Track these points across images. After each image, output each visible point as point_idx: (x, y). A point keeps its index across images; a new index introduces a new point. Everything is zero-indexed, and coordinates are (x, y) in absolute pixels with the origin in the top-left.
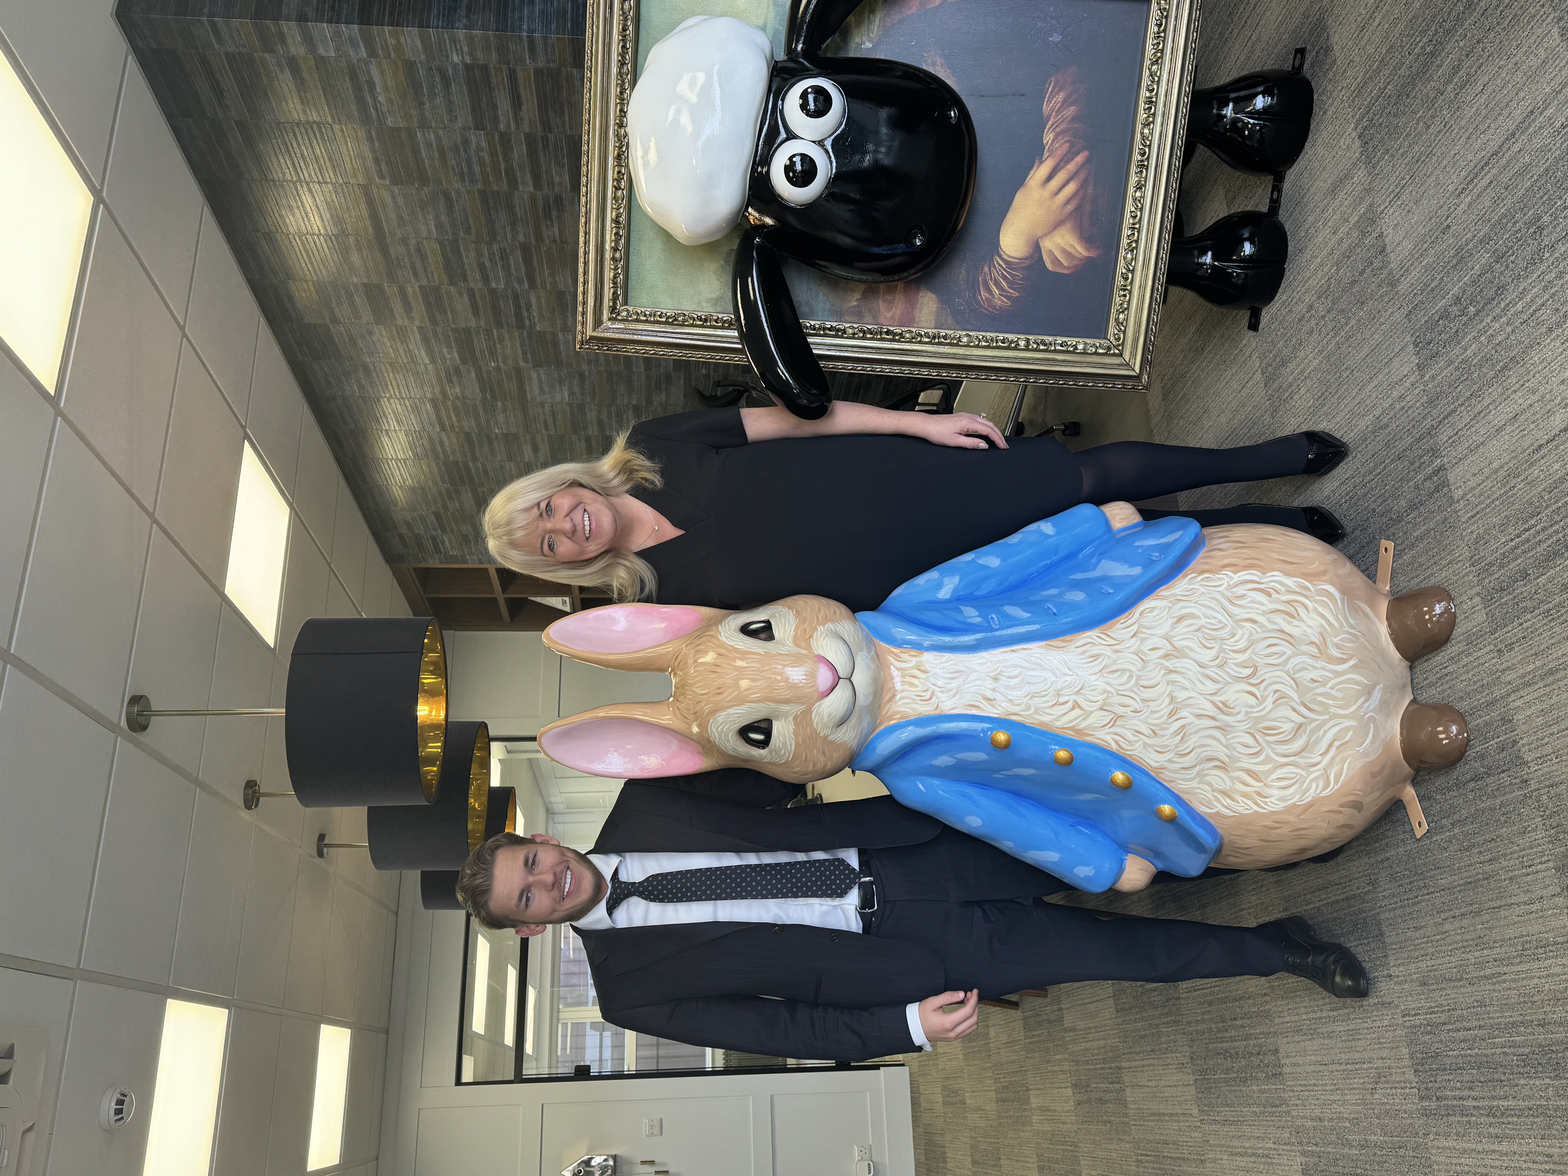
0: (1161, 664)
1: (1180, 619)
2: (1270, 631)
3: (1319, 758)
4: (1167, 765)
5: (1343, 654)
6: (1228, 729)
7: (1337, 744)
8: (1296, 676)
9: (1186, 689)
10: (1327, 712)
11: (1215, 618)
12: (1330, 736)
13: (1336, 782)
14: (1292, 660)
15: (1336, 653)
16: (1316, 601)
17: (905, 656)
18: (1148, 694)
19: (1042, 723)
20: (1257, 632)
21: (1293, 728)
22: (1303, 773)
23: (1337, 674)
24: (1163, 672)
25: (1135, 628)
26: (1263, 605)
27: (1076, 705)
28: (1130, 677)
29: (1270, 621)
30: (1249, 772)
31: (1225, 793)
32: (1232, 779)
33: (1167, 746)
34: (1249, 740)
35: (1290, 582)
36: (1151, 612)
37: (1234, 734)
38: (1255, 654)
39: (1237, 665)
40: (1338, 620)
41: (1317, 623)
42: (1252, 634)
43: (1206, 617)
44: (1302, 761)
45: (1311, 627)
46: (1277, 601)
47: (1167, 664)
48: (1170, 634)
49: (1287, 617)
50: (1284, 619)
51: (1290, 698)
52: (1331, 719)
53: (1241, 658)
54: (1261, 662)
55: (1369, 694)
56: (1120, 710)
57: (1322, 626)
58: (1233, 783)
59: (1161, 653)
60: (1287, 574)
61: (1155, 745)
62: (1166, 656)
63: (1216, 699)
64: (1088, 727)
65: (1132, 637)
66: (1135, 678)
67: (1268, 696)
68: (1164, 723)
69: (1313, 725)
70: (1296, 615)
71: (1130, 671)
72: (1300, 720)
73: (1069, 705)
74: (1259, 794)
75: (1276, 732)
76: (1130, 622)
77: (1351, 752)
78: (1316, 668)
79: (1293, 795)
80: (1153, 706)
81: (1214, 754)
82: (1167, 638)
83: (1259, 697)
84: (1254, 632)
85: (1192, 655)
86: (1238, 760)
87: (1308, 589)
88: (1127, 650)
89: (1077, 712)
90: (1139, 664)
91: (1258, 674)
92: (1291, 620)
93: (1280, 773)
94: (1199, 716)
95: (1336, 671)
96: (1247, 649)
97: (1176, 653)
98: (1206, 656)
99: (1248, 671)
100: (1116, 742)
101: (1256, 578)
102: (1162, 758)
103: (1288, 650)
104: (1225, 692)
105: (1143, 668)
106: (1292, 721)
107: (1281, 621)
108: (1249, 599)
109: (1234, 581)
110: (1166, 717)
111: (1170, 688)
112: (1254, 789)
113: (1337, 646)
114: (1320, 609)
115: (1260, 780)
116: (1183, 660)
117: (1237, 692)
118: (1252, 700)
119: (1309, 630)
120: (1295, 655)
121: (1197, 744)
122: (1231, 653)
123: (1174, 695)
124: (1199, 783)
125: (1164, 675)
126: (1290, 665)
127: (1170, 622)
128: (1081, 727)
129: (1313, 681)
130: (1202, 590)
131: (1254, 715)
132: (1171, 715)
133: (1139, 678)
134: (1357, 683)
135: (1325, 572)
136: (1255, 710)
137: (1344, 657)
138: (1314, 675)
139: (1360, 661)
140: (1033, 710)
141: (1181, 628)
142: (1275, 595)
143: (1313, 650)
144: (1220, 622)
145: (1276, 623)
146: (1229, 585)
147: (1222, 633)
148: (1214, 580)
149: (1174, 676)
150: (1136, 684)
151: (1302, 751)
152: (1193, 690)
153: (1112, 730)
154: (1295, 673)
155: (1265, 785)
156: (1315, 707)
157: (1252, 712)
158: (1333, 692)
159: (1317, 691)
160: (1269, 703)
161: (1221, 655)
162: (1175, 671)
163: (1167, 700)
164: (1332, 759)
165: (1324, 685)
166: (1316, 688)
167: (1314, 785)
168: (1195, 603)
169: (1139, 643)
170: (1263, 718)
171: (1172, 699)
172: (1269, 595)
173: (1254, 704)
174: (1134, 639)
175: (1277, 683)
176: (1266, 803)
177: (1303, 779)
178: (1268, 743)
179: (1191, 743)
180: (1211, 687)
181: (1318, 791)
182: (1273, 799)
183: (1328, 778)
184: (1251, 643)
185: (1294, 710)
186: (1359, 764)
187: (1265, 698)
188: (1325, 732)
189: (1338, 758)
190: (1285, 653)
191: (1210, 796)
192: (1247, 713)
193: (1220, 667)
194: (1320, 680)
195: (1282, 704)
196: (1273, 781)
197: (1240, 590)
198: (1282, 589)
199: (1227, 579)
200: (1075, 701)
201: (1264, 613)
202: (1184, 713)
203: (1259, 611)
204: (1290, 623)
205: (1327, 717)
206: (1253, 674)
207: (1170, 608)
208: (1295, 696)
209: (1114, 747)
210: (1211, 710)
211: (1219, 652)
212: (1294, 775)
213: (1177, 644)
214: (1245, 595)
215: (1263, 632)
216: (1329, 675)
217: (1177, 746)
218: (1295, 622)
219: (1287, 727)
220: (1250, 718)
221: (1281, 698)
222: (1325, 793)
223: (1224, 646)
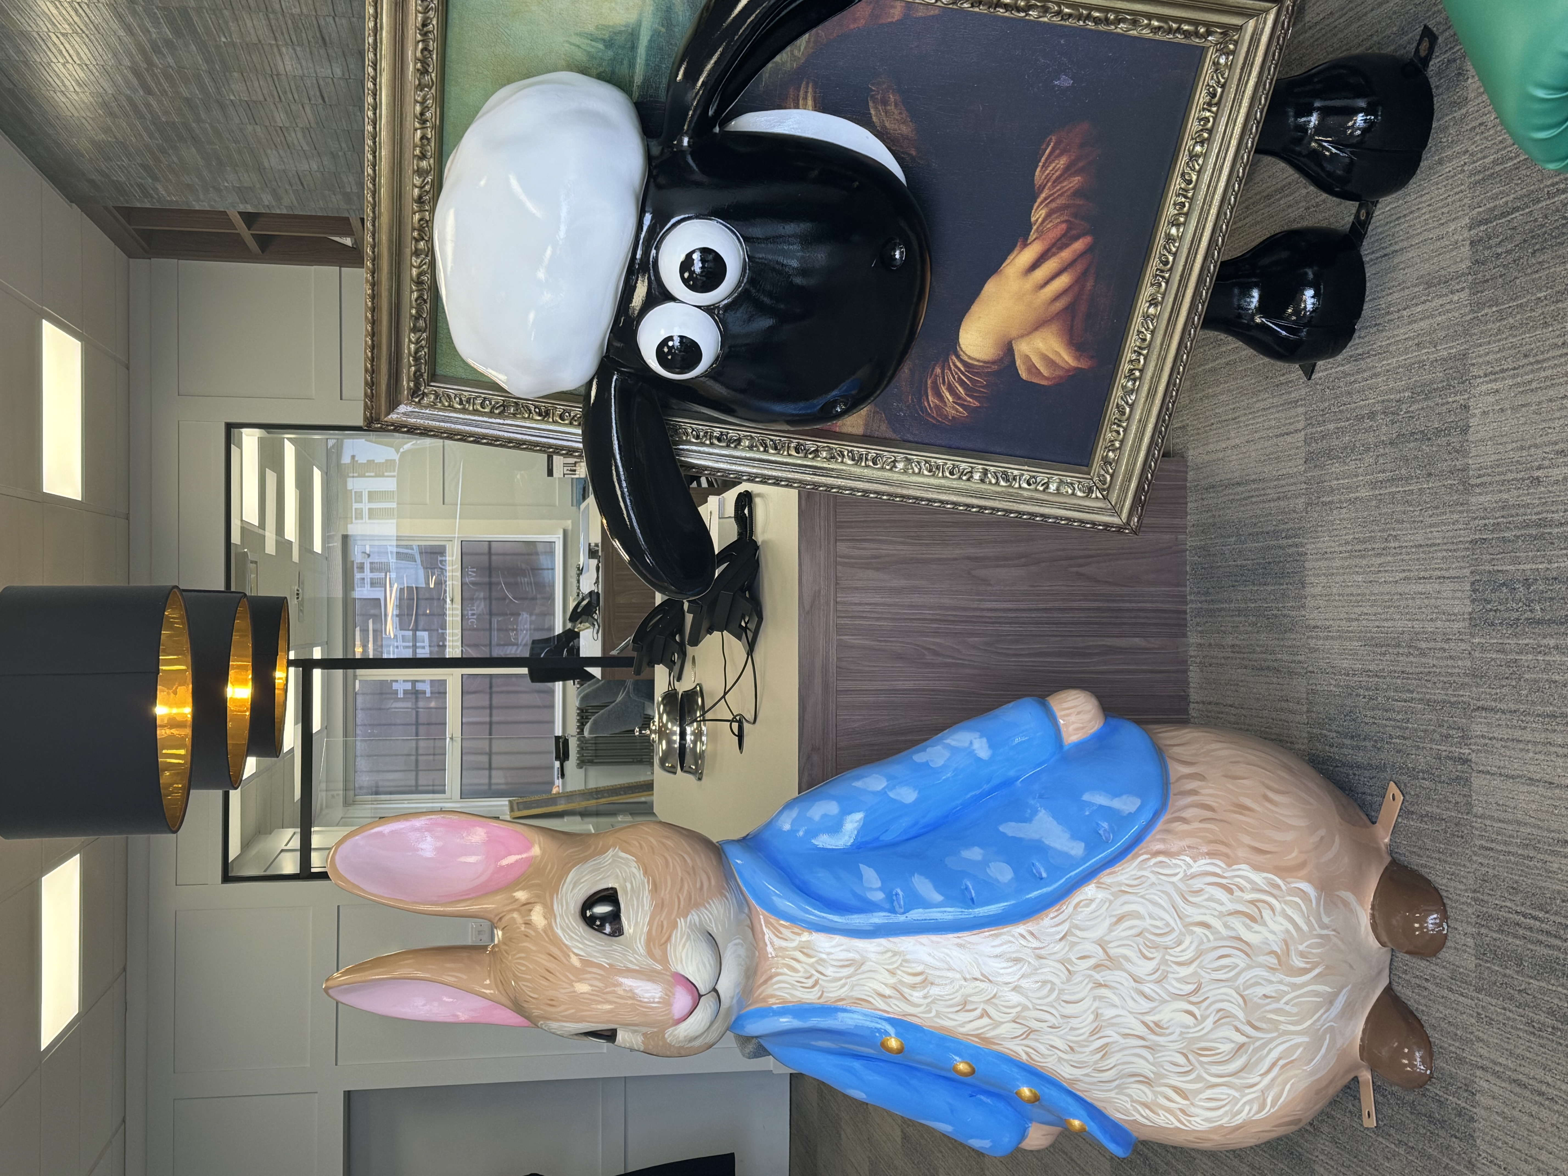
0: (1090, 976)
1: (1120, 919)
2: (1223, 939)
3: (1258, 1079)
4: (1082, 1078)
5: (1307, 963)
6: (1158, 1048)
7: (1281, 1063)
8: (1246, 993)
9: (1115, 1006)
10: (1277, 1030)
11: (1162, 919)
12: (1274, 1055)
13: (1272, 1106)
14: (1243, 975)
15: (1298, 962)
16: (1286, 903)
17: (786, 933)
18: (1069, 1010)
19: (943, 1028)
20: (1209, 940)
21: (1233, 1049)
22: (1237, 1094)
23: (1295, 987)
24: (1091, 985)
25: (1065, 927)
26: (1222, 904)
27: (985, 1014)
28: (1052, 990)
29: (1226, 926)
30: (1177, 1090)
31: (1145, 1105)
32: (1155, 1093)
33: (1086, 1062)
34: (1181, 1060)
35: (1258, 878)
36: (1087, 906)
37: (1163, 1054)
38: (1202, 968)
39: (1178, 980)
40: (1308, 922)
41: (1282, 928)
42: (1202, 943)
43: (1152, 917)
44: (1237, 1082)
45: (1275, 933)
46: (1240, 901)
47: (1097, 976)
48: (1106, 938)
49: (1248, 921)
50: (1244, 924)
51: (1235, 1017)
52: (1280, 1036)
53: (1184, 972)
54: (1206, 977)
55: (1331, 1003)
56: (1035, 1025)
57: (1287, 931)
58: (1156, 1097)
59: (1091, 962)
60: (1257, 868)
61: (1071, 1060)
62: (1097, 967)
63: (1148, 1019)
64: (997, 1037)
65: (1061, 940)
66: (1056, 992)
67: (1209, 1016)
68: (1084, 1041)
69: (1258, 1044)
70: (1258, 918)
71: (1053, 983)
72: (1242, 1039)
73: (978, 1012)
74: (1183, 1111)
75: (1213, 1052)
76: (1062, 917)
77: (1297, 1072)
78: (1271, 982)
79: (1221, 1117)
80: (1074, 1022)
81: (1139, 1071)
82: (1102, 944)
83: (1199, 1017)
84: (1205, 940)
85: (1127, 966)
86: (1165, 1076)
87: (1278, 887)
88: (1053, 957)
89: (985, 1021)
90: (1064, 975)
91: (1200, 992)
92: (1253, 924)
93: (1209, 1093)
94: (1126, 1035)
95: (1295, 984)
96: (1192, 962)
97: (1110, 962)
98: (1144, 968)
99: (1190, 988)
100: (1027, 1054)
101: (1218, 871)
102: (1077, 1073)
103: (1240, 960)
104: (1160, 1012)
105: (1068, 980)
106: (1233, 1042)
107: (1239, 926)
108: (1206, 896)
109: (1193, 870)
110: (1087, 1034)
111: (1096, 1004)
112: (1180, 1106)
113: (1302, 955)
114: (1289, 911)
115: (1186, 1098)
116: (1116, 973)
117: (1173, 1011)
118: (1190, 1020)
119: (1271, 937)
120: (1249, 967)
121: (1119, 1062)
122: (1173, 965)
123: (1100, 1011)
124: (1117, 1094)
125: (1092, 989)
126: (1241, 981)
127: (1108, 922)
128: (988, 1036)
129: (1265, 996)
130: (1153, 878)
131: (1190, 1035)
132: (1092, 1033)
133: (1061, 991)
134: (1317, 994)
135: (1303, 865)
136: (1191, 1030)
137: (1308, 966)
138: (1269, 990)
139: (1327, 967)
140: (933, 1013)
141: (1121, 931)
142: (1238, 893)
143: (1273, 961)
144: (1167, 924)
145: (1233, 929)
146: (1186, 875)
147: (1168, 940)
148: (1169, 866)
149: (1103, 991)
150: (1058, 998)
151: (1240, 1071)
152: (1123, 1008)
153: (1024, 1042)
154: (1245, 989)
155: (1192, 1104)
156: (1264, 1026)
157: (1188, 1033)
158: (1287, 1008)
159: (1268, 1008)
160: (1209, 1023)
161: (1162, 968)
162: (1106, 986)
163: (1092, 1017)
164: (1273, 1080)
165: (1277, 999)
166: (1268, 1004)
167: (1247, 1108)
168: (1142, 897)
169: (1067, 948)
170: (1200, 1039)
171: (1097, 1016)
172: (1230, 891)
173: (1192, 1025)
174: (1063, 943)
175: (1223, 1001)
176: (1189, 1121)
177: (1236, 1100)
178: (1202, 1063)
179: (1112, 1061)
180: (1145, 1005)
181: (1251, 1115)
182: (1198, 1119)
183: (1265, 1100)
184: (1200, 954)
185: (1237, 1030)
186: (1303, 1085)
187: (1205, 1018)
188: (1270, 1050)
189: (1280, 1079)
190: (1237, 966)
191: (1129, 1106)
192: (1182, 1033)
193: (1158, 982)
194: (1274, 995)
195: (1222, 1025)
196: (1201, 1100)
197: (1197, 884)
198: (1248, 886)
199: (1184, 867)
200: (984, 1009)
201: (1221, 915)
202: (1109, 1032)
203: (1216, 913)
204: (1249, 928)
205: (1275, 1034)
206: (1196, 991)
207: (1111, 902)
208: (1241, 1015)
209: (1024, 1057)
210: (1141, 1030)
211: (1159, 964)
212: (1225, 1097)
213: (1112, 952)
214: (1202, 890)
215: (1215, 940)
216: (1285, 988)
217: (1096, 1062)
218: (1256, 927)
219: (1226, 1047)
220: (1184, 1038)
221: (1224, 1016)
222: (1257, 1117)
223: (1167, 957)
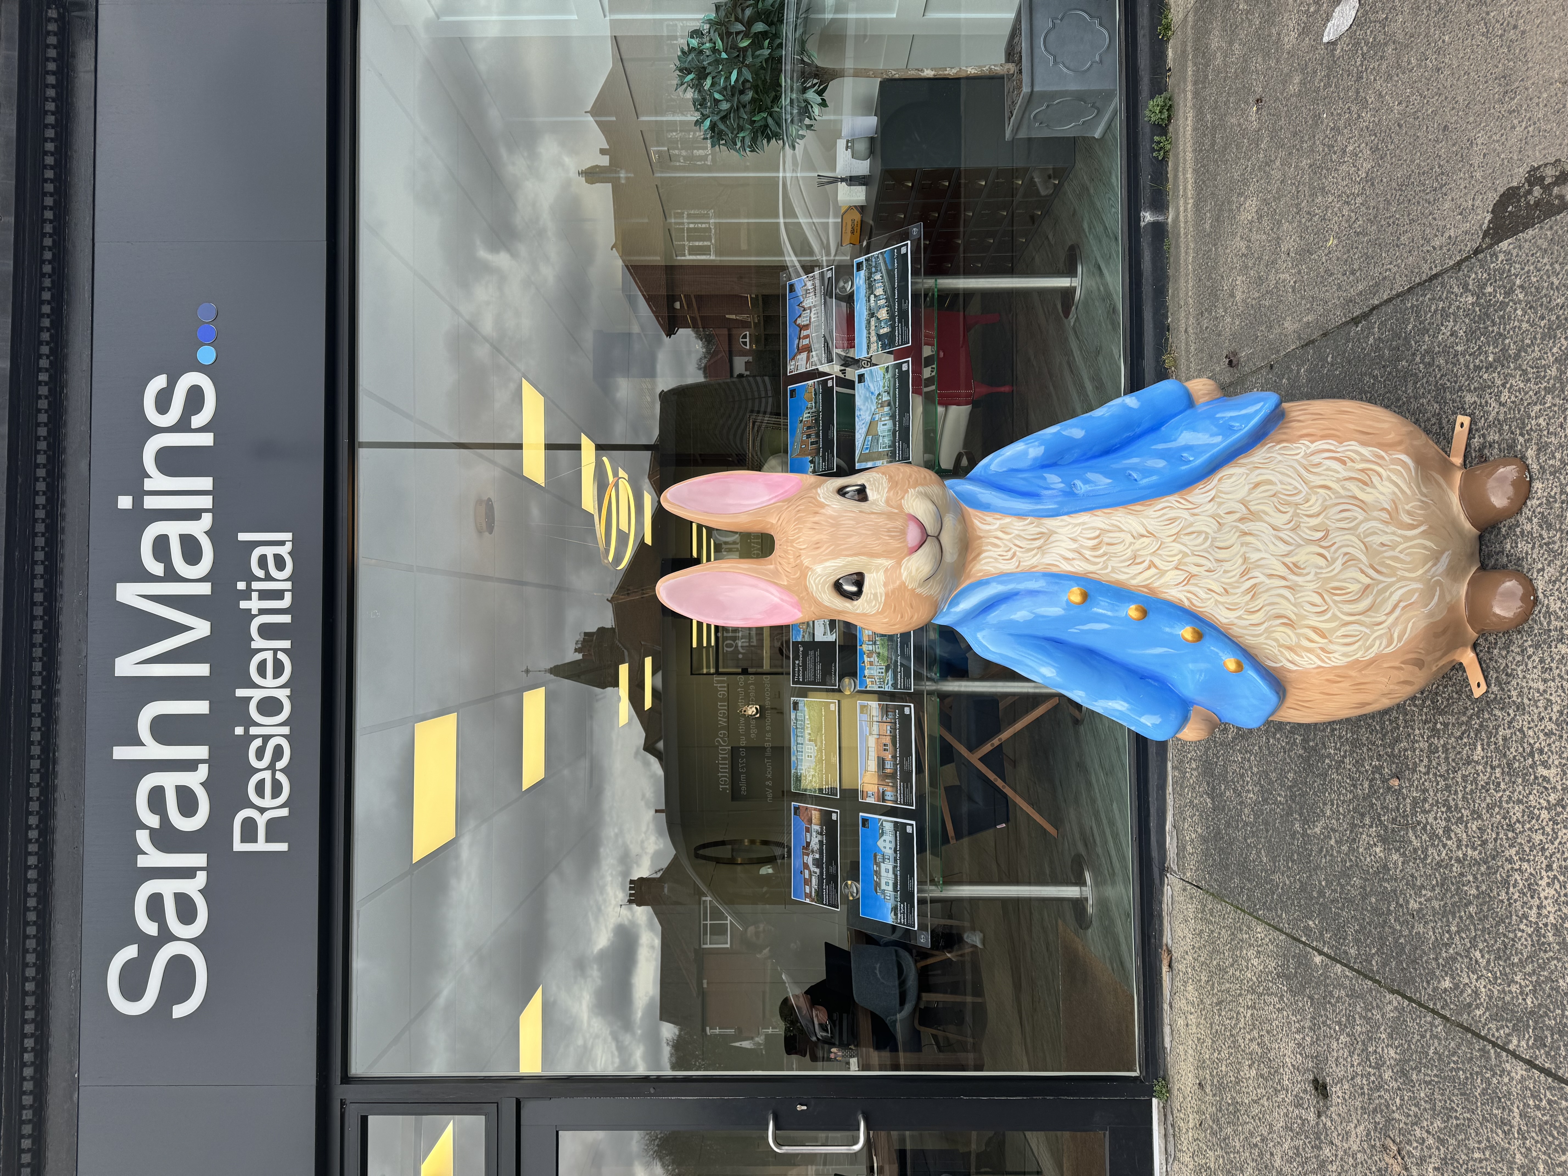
0: (1236, 527)
1: (1257, 485)
2: (1342, 497)
3: (1384, 618)
4: (1236, 621)
5: (1413, 520)
6: (1298, 588)
7: (1402, 604)
8: (1366, 540)
9: (1260, 550)
10: (1395, 575)
11: (1291, 484)
12: (1396, 597)
13: (1400, 640)
14: (1362, 525)
15: (1406, 519)
16: (1390, 470)
17: (990, 519)
18: (1222, 555)
19: (1118, 582)
20: (1331, 498)
21: (1360, 589)
22: (1368, 631)
23: (1407, 539)
24: (1238, 534)
25: (1213, 493)
26: (1338, 472)
27: (1152, 565)
28: (1206, 539)
29: (1344, 488)
30: (1315, 630)
31: (1291, 650)
32: (1298, 635)
33: (1238, 604)
34: (1317, 600)
35: (1365, 451)
36: (1229, 478)
37: (1302, 594)
38: (1328, 519)
39: (1309, 528)
40: (1410, 488)
41: (1390, 491)
42: (1325, 500)
43: (1282, 483)
44: (1367, 620)
45: (1384, 494)
46: (1352, 469)
47: (1242, 527)
48: (1247, 499)
49: (1361, 485)
50: (1357, 486)
51: (1359, 560)
52: (1398, 581)
53: (1314, 522)
54: (1333, 526)
55: (1437, 559)
56: (1194, 570)
57: (1394, 493)
58: (1299, 639)
59: (1237, 516)
60: (1363, 444)
61: (1226, 603)
62: (1241, 520)
63: (1287, 560)
64: (1163, 585)
65: (1210, 501)
66: (1210, 540)
67: (1338, 558)
68: (1237, 582)
69: (1381, 586)
70: (1369, 482)
71: (1207, 533)
72: (1367, 581)
73: (1146, 564)
74: (1324, 650)
75: (1344, 592)
76: (1208, 487)
77: (1416, 613)
78: (1387, 533)
79: (1356, 651)
80: (1227, 566)
81: (1283, 612)
82: (1243, 502)
83: (1329, 559)
84: (1328, 498)
85: (1267, 518)
86: (1305, 617)
87: (1383, 458)
88: (1204, 514)
89: (1153, 571)
90: (1215, 526)
91: (1329, 537)
92: (1365, 487)
93: (1345, 630)
94: (1271, 576)
95: (1406, 536)
96: (1320, 514)
97: (1252, 516)
98: (1280, 520)
99: (1320, 535)
100: (1188, 599)
101: (1332, 448)
102: (1232, 615)
103: (1359, 515)
104: (1296, 554)
105: (1219, 530)
106: (1360, 582)
107: (1354, 488)
108: (1325, 467)
109: (1310, 450)
110: (1238, 576)
111: (1244, 549)
112: (1320, 645)
113: (1409, 513)
114: (1394, 478)
115: (1325, 637)
116: (1257, 523)
117: (1308, 554)
118: (1321, 562)
119: (1381, 497)
120: (1366, 520)
121: (1266, 602)
122: (1305, 518)
123: (1247, 555)
124: (1266, 638)
125: (1239, 537)
126: (1361, 530)
127: (1247, 488)
128: (1155, 585)
129: (1383, 545)
130: (1280, 458)
131: (1323, 576)
132: (1242, 575)
133: (1214, 539)
134: (1425, 548)
135: (1400, 443)
136: (1324, 571)
137: (1415, 523)
138: (1385, 539)
139: (1430, 527)
140: (1110, 569)
141: (1257, 493)
142: (1350, 464)
143: (1385, 516)
144: (1296, 488)
145: (1349, 490)
146: (1306, 454)
147: (1297, 499)
148: (1292, 449)
149: (1248, 539)
150: (1211, 545)
151: (1368, 611)
152: (1266, 552)
153: (1186, 588)
154: (1366, 536)
155: (1330, 641)
156: (1384, 570)
157: (1321, 573)
158: (1402, 556)
159: (1386, 554)
160: (1338, 565)
161: (1295, 519)
162: (1250, 534)
163: (1240, 561)
164: (1397, 619)
165: (1393, 548)
166: (1385, 551)
167: (1378, 643)
168: (1272, 470)
169: (1216, 507)
170: (1332, 578)
171: (1245, 560)
172: (1344, 463)
173: (1324, 566)
174: (1212, 503)
175: (1348, 546)
176: (1329, 658)
177: (1367, 637)
178: (1335, 602)
179: (1260, 601)
180: (1284, 548)
181: (1381, 648)
182: (1336, 655)
183: (1392, 636)
184: (1325, 508)
185: (1363, 572)
186: (1422, 624)
187: (1334, 560)
188: (1392, 594)
189: (1402, 618)
190: (1356, 518)
191: (1276, 652)
192: (1316, 573)
193: (1293, 530)
194: (1390, 544)
195: (1350, 566)
196: (1337, 637)
197: (1316, 459)
198: (1358, 457)
199: (1304, 448)
200: (1151, 561)
201: (1338, 481)
202: (1256, 573)
203: (1334, 479)
204: (1363, 490)
205: (1394, 579)
206: (1325, 537)
207: (1248, 475)
208: (1363, 558)
209: (1187, 603)
210: (1282, 571)
211: (1292, 516)
212: (1358, 633)
213: (1252, 508)
214: (1320, 463)
215: (1336, 498)
216: (1398, 539)
217: (1247, 603)
218: (1369, 490)
219: (1354, 587)
220: (1319, 578)
221: (1350, 560)
222: (1388, 650)
223: (1298, 511)
